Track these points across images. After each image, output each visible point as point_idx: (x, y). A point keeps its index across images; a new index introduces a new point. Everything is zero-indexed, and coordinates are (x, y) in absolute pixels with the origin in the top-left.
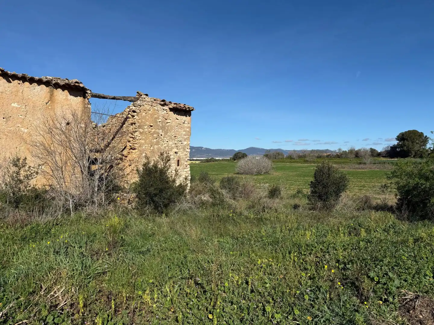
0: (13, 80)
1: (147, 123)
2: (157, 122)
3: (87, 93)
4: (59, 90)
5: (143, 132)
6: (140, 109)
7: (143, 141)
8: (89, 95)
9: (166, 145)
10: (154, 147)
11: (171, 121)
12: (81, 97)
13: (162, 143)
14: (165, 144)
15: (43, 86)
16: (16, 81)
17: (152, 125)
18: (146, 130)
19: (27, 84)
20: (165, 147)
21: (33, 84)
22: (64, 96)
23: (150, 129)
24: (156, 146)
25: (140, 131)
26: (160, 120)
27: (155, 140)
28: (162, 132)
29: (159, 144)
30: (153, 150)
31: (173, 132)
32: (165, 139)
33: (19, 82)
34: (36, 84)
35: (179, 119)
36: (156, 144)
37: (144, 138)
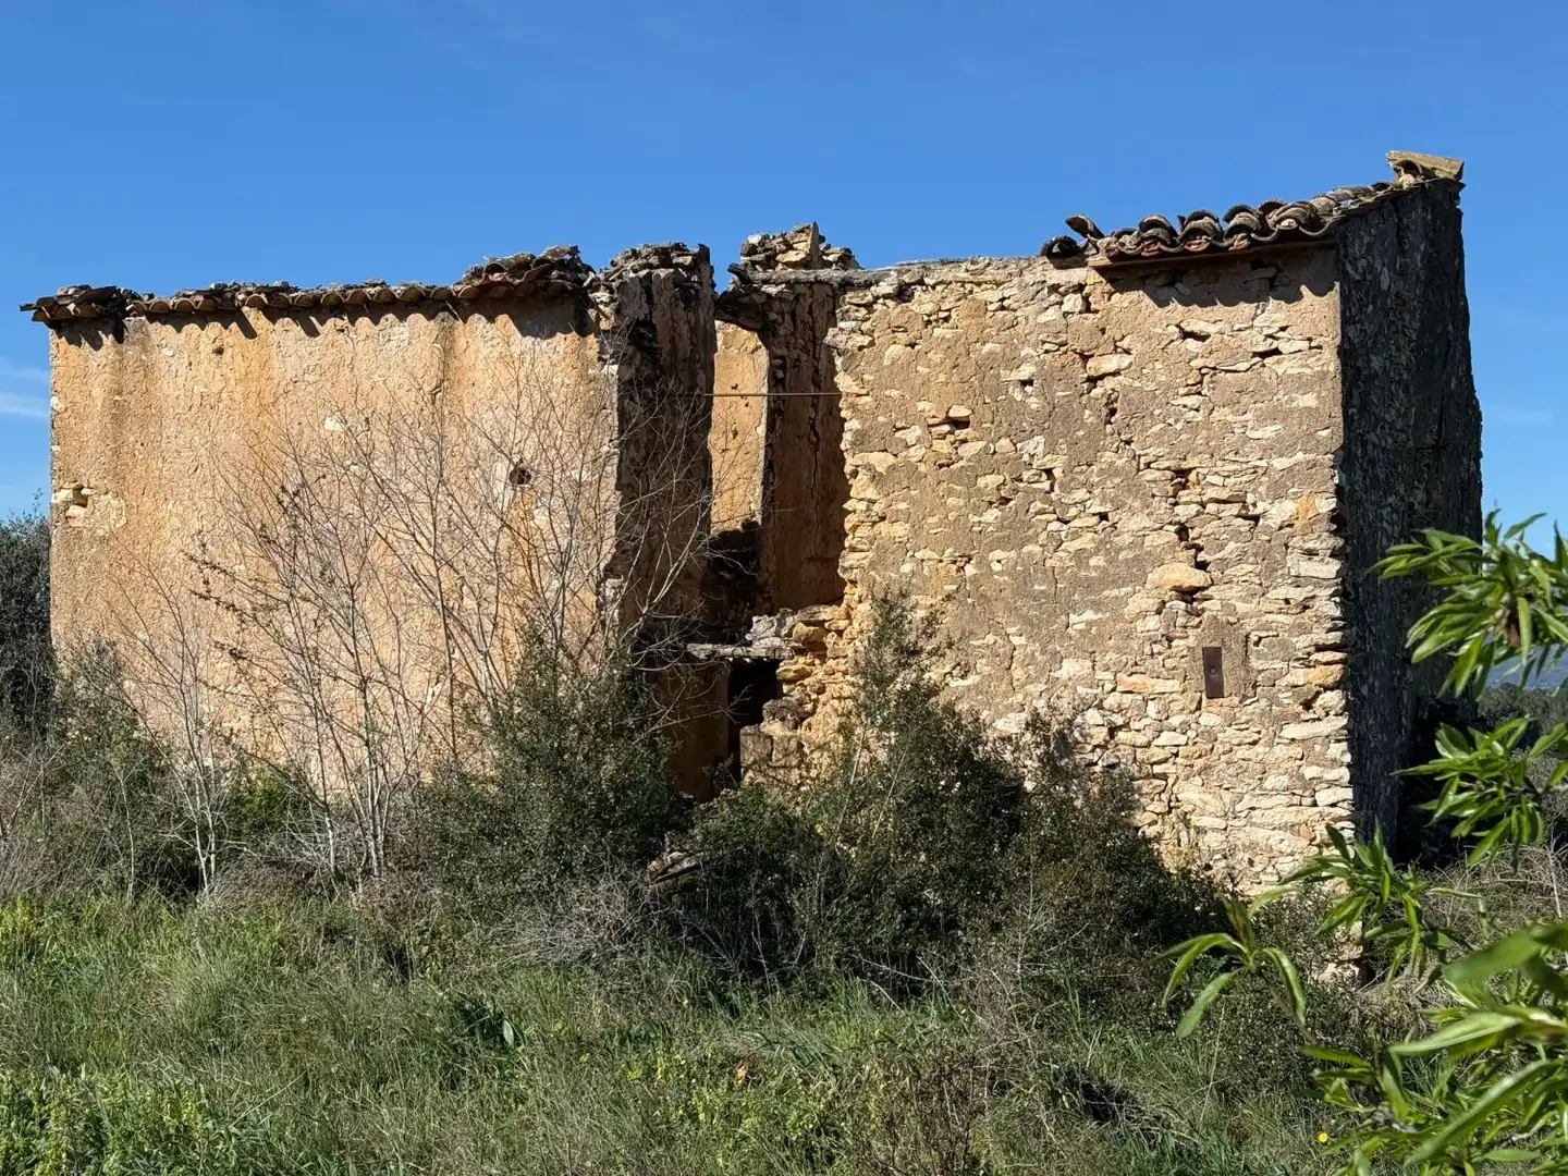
0: (322, 323)
1: (921, 406)
2: (1000, 388)
3: (595, 305)
4: (478, 321)
5: (892, 468)
6: (866, 326)
7: (900, 530)
8: (607, 310)
9: (1085, 542)
10: (984, 563)
11: (1127, 360)
13: (1055, 526)
14: (1076, 535)
15: (417, 319)
16: (330, 322)
17: (959, 412)
18: (915, 453)
19: (364, 322)
20: (1080, 556)
21: (382, 320)
22: (495, 342)
23: (943, 447)
24: (998, 554)
25: (869, 467)
26: (1026, 371)
27: (992, 515)
28: (1051, 449)
29: (1033, 539)
30: (975, 579)
31: (1159, 435)
32: (1081, 494)
33: (339, 322)
34: (391, 316)
35: (1212, 329)
36: (1001, 543)
37: (903, 506)
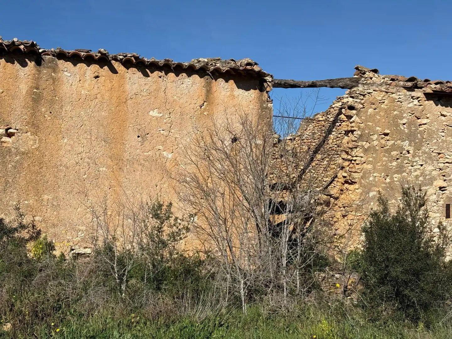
0: (152, 72)
1: (378, 128)
2: (397, 125)
3: (266, 81)
4: (221, 81)
5: (369, 147)
6: (362, 102)
7: (370, 167)
8: (270, 84)
9: (418, 173)
10: (392, 178)
11: (429, 121)
12: (255, 89)
13: (410, 168)
14: (415, 171)
15: (196, 77)
16: (156, 73)
17: (387, 131)
18: (375, 143)
19: (172, 75)
20: (417, 177)
21: (180, 76)
22: (228, 90)
23: (383, 142)
24: (396, 175)
25: (363, 146)
26: (405, 121)
27: (394, 164)
28: (410, 145)
29: (405, 171)
30: (389, 183)
31: (435, 143)
32: (417, 159)
33: (160, 74)
34: (184, 74)
35: (448, 114)
36: (397, 172)
37: (371, 159)
